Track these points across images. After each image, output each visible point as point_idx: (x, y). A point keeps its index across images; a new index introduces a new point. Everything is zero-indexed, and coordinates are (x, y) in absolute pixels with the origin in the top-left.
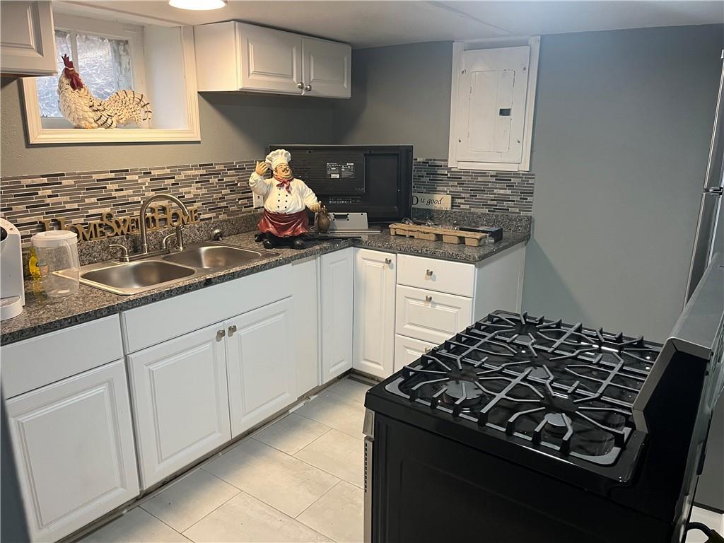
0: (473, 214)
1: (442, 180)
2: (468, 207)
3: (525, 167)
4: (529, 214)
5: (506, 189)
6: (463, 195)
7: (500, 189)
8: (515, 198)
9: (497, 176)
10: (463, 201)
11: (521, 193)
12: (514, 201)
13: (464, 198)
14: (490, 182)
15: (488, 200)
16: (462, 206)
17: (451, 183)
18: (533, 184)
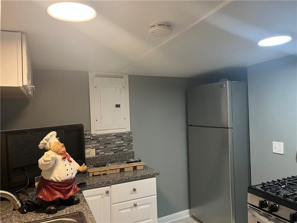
0: (108, 156)
1: (88, 142)
2: (103, 153)
3: (128, 130)
4: (132, 150)
5: (121, 141)
6: (100, 147)
7: (118, 141)
8: (126, 144)
9: (116, 136)
10: (100, 150)
11: (128, 141)
12: (125, 146)
13: (101, 149)
14: (113, 139)
15: (113, 147)
16: (100, 153)
17: (93, 142)
18: (132, 137)
